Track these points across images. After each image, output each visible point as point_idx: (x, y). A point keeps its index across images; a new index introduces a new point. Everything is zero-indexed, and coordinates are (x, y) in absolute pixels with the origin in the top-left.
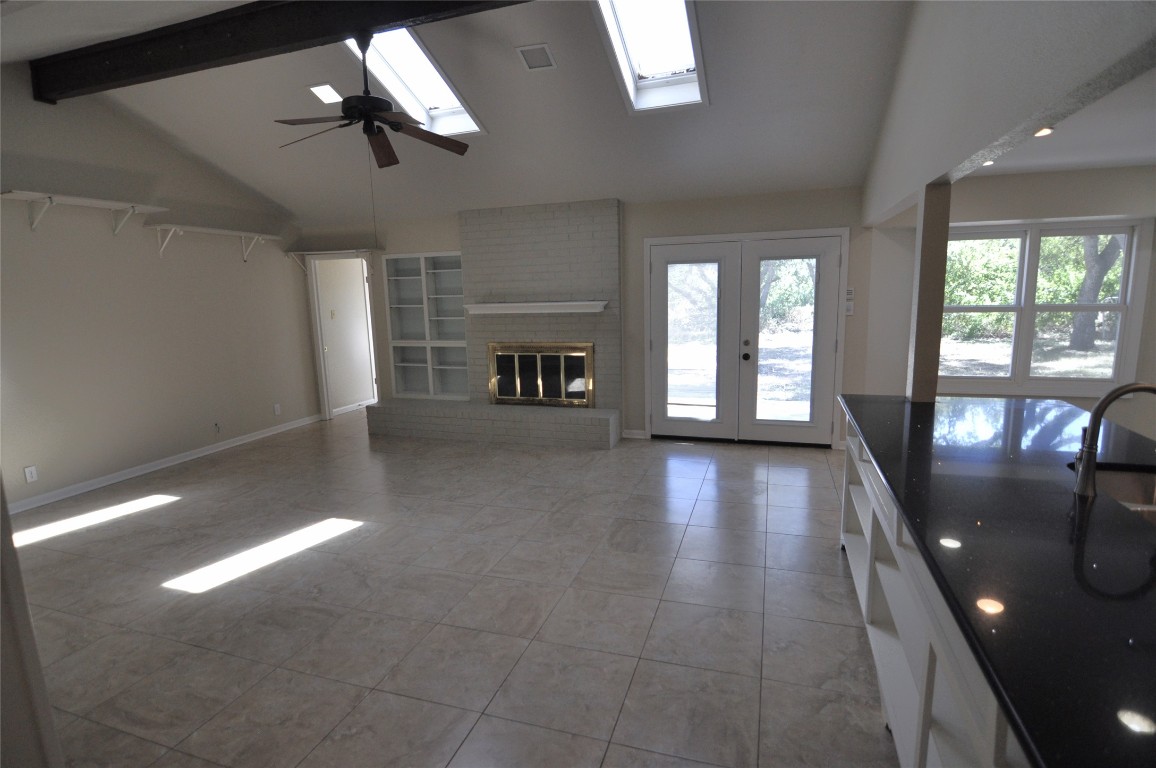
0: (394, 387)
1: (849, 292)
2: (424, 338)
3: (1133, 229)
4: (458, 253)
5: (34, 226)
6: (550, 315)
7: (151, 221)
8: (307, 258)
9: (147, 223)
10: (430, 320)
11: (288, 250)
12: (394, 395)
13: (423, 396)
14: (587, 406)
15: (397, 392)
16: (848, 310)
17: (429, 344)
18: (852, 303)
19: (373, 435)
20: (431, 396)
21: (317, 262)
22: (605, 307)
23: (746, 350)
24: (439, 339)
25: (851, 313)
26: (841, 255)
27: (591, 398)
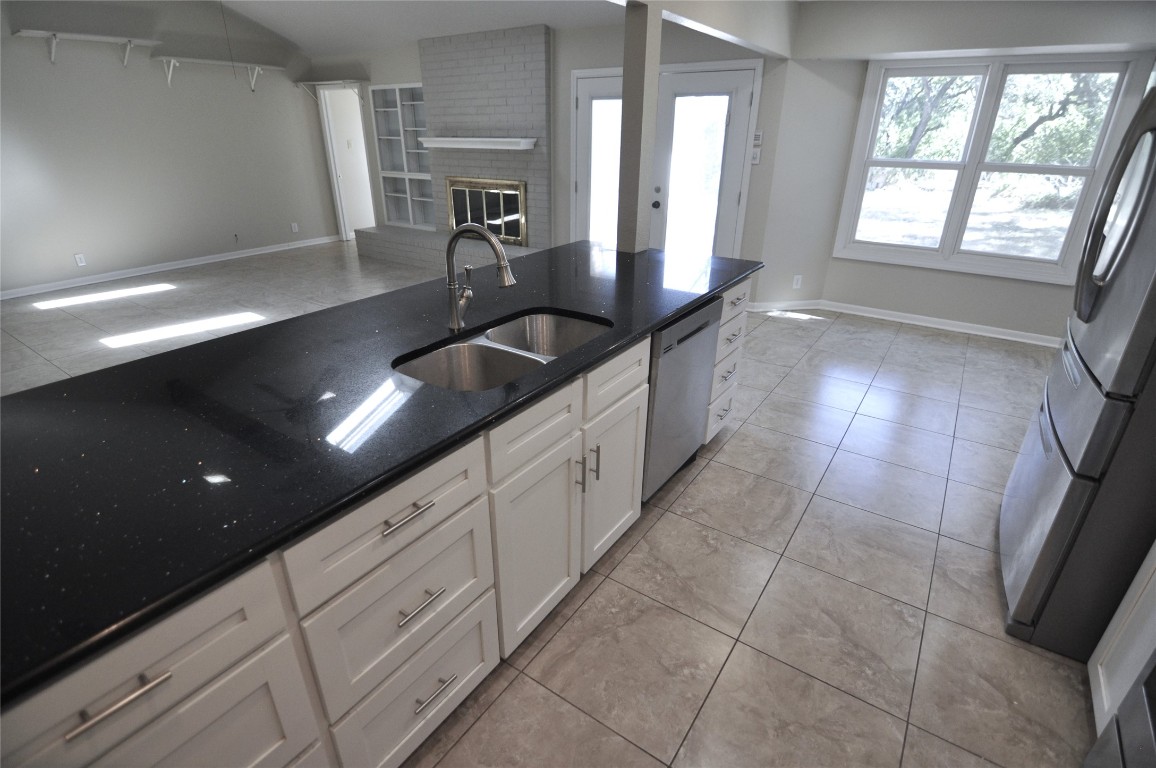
0: (386, 216)
1: (757, 138)
2: (403, 170)
3: (1127, 63)
4: (419, 85)
5: (53, 59)
6: (492, 151)
7: (155, 53)
8: (317, 87)
9: (153, 55)
10: (408, 153)
11: (297, 81)
12: (387, 223)
13: (406, 225)
14: (520, 244)
15: (389, 220)
16: (754, 158)
17: (407, 175)
18: (758, 150)
19: (361, 256)
20: (411, 225)
21: (327, 92)
22: (536, 145)
23: (656, 197)
24: (420, 171)
25: (757, 162)
26: (752, 94)
27: (524, 237)
